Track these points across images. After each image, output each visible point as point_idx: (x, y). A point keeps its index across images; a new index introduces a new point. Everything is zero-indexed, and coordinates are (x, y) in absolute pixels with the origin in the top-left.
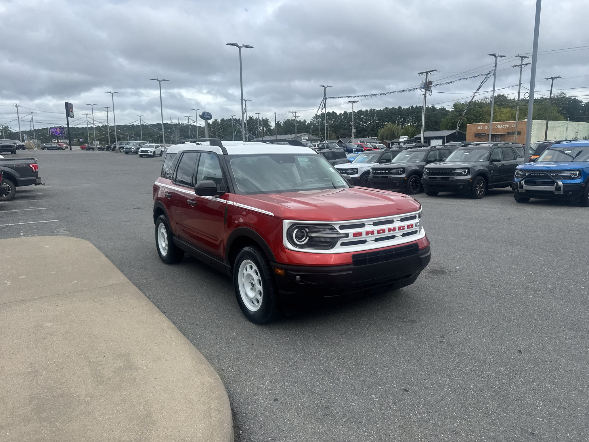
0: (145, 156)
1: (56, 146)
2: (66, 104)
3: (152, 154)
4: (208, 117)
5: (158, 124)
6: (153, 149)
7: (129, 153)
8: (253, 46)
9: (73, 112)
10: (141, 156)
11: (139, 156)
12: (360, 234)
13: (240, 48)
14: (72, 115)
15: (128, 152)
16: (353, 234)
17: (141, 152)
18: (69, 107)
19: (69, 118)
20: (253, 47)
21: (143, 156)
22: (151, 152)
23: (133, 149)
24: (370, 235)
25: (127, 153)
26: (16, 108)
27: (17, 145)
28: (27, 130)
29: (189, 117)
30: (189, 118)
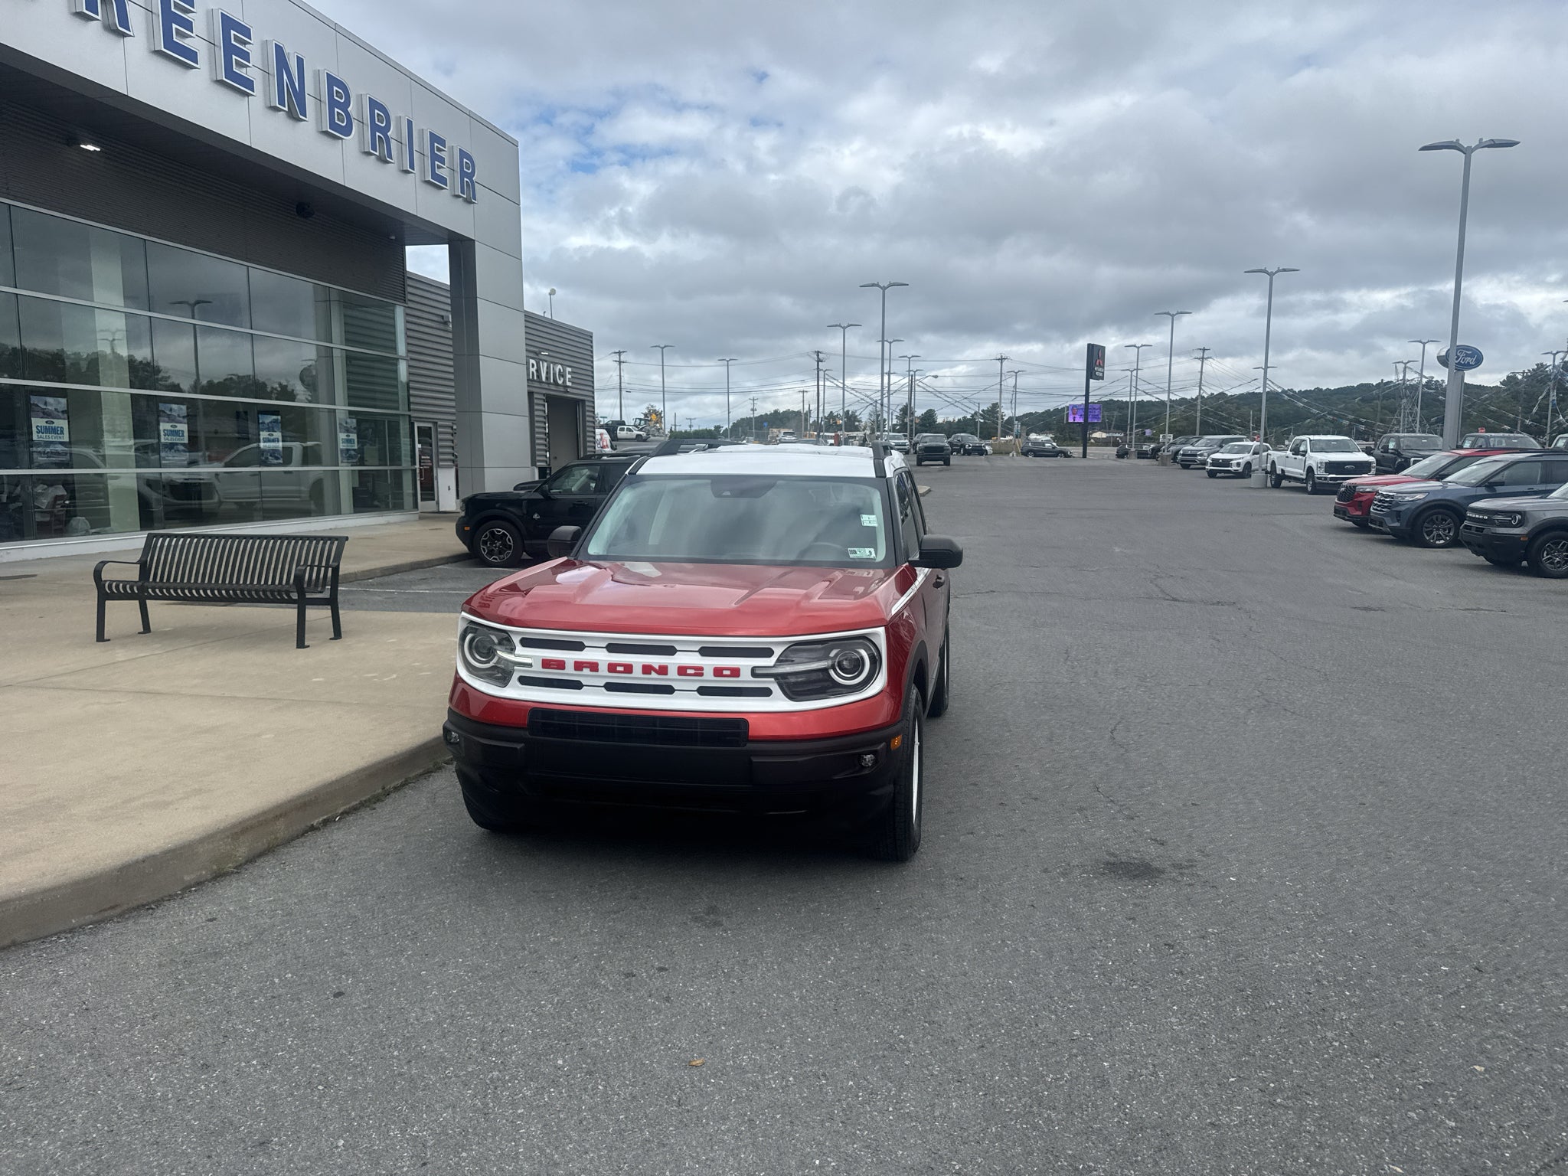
0: (1223, 475)
1: (1054, 448)
2: (1091, 347)
3: (1240, 469)
4: (1468, 359)
5: (1362, 385)
6: (1247, 457)
7: (1191, 467)
8: (1517, 140)
9: (1103, 367)
10: (1212, 474)
11: (1207, 475)
12: (560, 665)
13: (1467, 152)
14: (1101, 375)
15: (1188, 463)
16: (543, 660)
17: (1213, 464)
18: (1095, 356)
19: (1091, 381)
20: (1518, 143)
21: (1218, 475)
22: (1238, 464)
23: (1201, 455)
24: (586, 671)
25: (1186, 467)
26: (999, 363)
27: (970, 446)
28: (1040, 411)
29: (1406, 364)
30: (1405, 368)
